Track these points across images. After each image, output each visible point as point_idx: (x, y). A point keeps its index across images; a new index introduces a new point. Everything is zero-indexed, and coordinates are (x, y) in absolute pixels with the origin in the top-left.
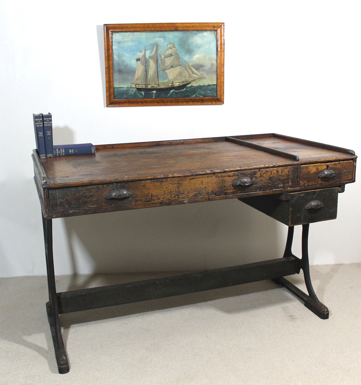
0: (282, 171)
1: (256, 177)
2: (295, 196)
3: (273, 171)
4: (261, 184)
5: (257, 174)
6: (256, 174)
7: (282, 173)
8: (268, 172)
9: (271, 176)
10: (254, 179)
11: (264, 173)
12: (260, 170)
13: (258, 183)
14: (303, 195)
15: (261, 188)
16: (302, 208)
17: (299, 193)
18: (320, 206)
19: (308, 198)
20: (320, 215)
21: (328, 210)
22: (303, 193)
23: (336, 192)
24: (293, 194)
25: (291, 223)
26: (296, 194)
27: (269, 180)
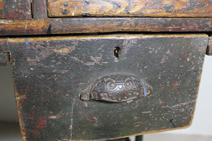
14: (65, 51)
16: (67, 95)
17: (48, 44)
18: (134, 93)
19: (89, 64)
20: (136, 118)
21: (165, 105)
22: (69, 44)
23: (200, 50)
24: (20, 44)
25: (27, 139)
26: (35, 46)
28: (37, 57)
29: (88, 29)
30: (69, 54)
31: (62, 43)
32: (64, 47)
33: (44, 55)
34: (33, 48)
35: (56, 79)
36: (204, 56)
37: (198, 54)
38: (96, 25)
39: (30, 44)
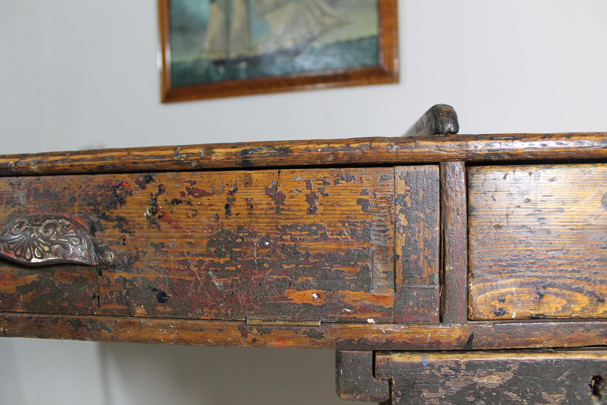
0: (311, 198)
1: (120, 219)
2: (432, 383)
3: (241, 188)
4: (158, 269)
5: (129, 198)
6: (122, 202)
7: (311, 211)
8: (203, 193)
9: (230, 223)
10: (111, 233)
11: (177, 202)
12: (150, 179)
13: (137, 258)
14: (495, 380)
15: (162, 298)
17: (463, 367)
22: (502, 367)
24: (413, 365)
26: (439, 370)
27: (213, 250)
28: (440, 390)
29: (541, 342)
30: (501, 386)
31: (489, 364)
32: (491, 373)
33: (454, 386)
34: (436, 373)
38: (556, 335)
39: (431, 365)
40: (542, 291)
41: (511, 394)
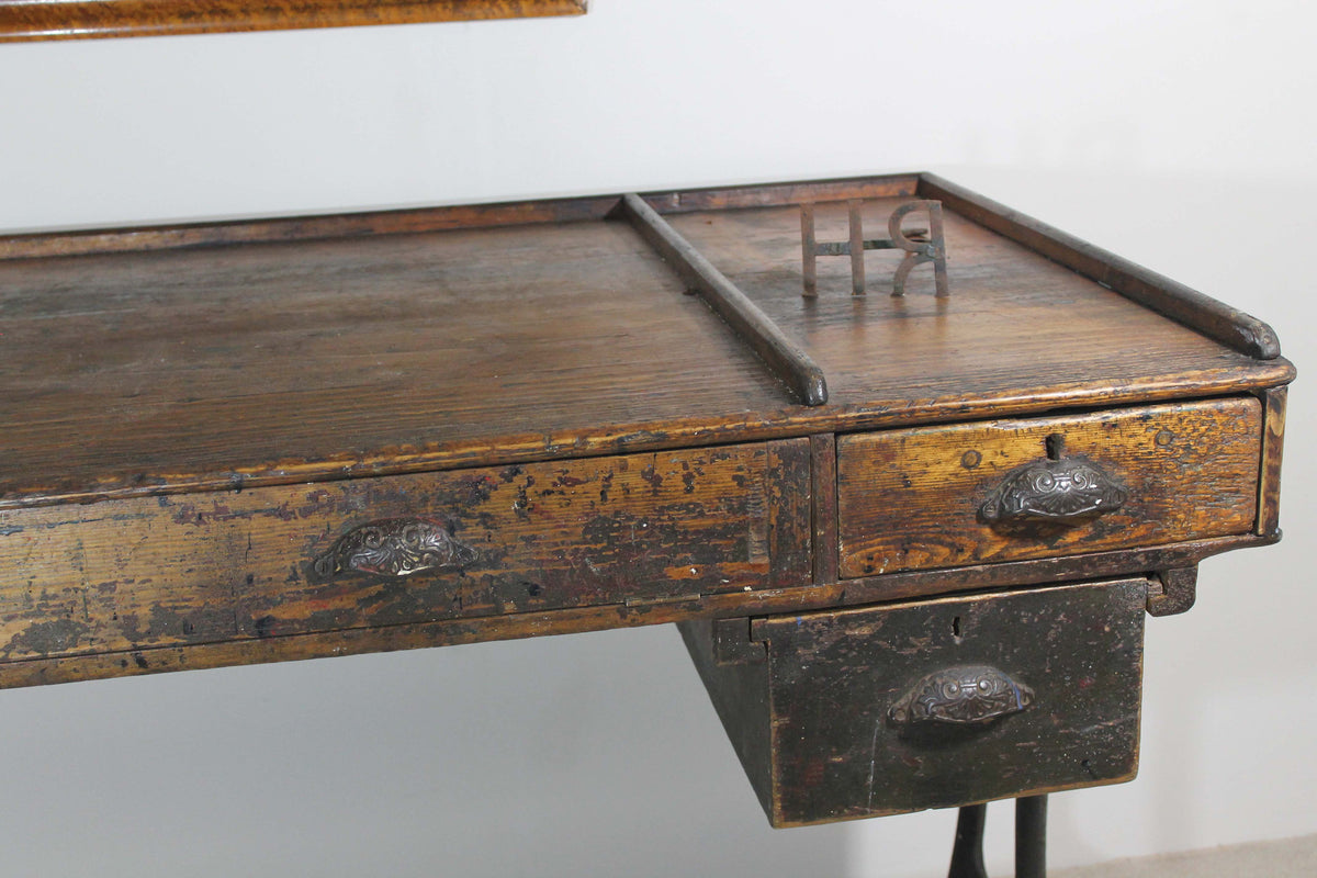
0: (688, 478)
1: (484, 516)
2: (806, 641)
3: (617, 474)
4: (530, 562)
5: (493, 493)
6: (486, 497)
7: (689, 490)
8: (576, 482)
9: (606, 509)
10: (475, 530)
11: (549, 492)
12: (517, 472)
13: (505, 554)
14: (866, 631)
15: (534, 591)
16: (865, 713)
17: (835, 622)
18: (996, 703)
19: (906, 652)
20: (1003, 757)
21: (1065, 726)
22: (870, 618)
23: (1130, 608)
24: (788, 625)
25: (782, 807)
26: (812, 627)
27: (589, 537)
28: (814, 646)
30: (871, 636)
31: (860, 618)
32: (861, 625)
33: (828, 641)
34: (810, 630)
35: (846, 684)
36: (1141, 618)
37: (1128, 616)
38: (920, 584)
39: (805, 625)
40: (906, 546)
41: (880, 643)
